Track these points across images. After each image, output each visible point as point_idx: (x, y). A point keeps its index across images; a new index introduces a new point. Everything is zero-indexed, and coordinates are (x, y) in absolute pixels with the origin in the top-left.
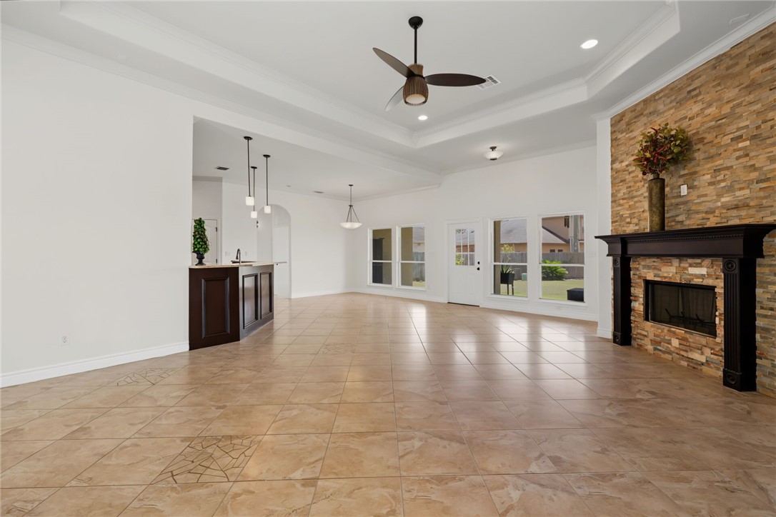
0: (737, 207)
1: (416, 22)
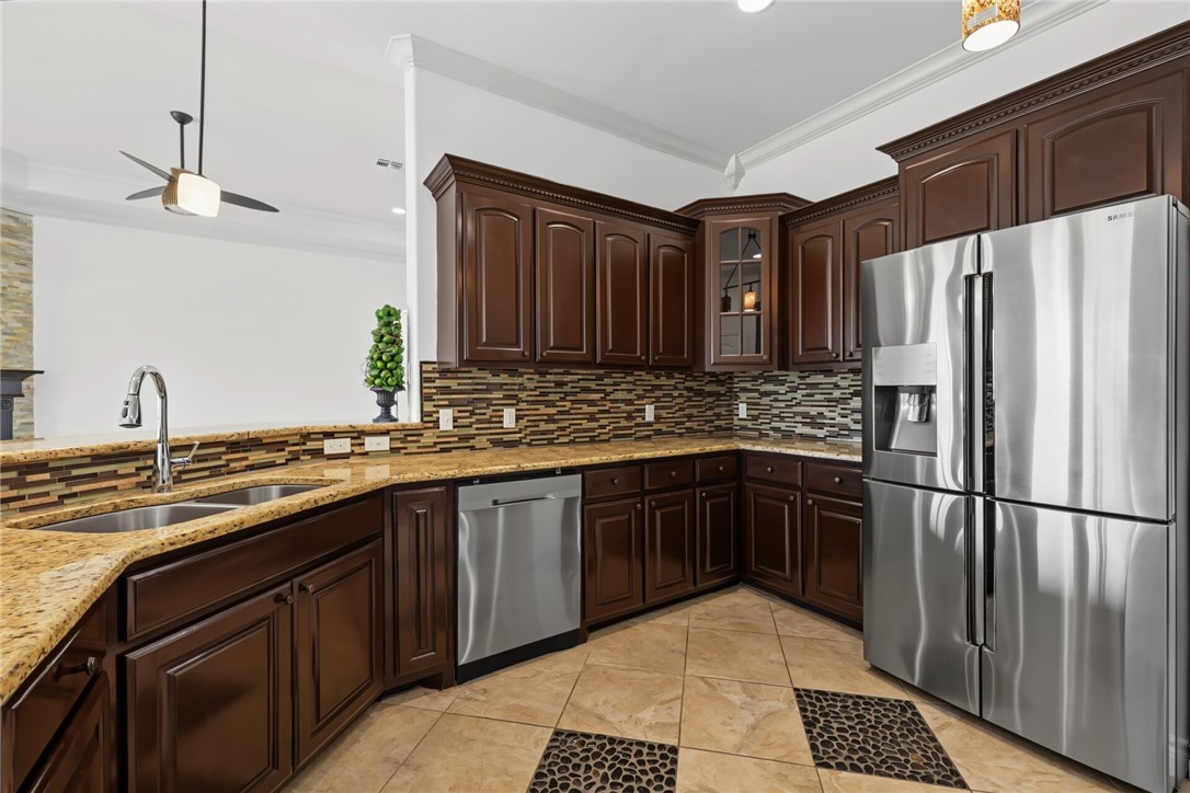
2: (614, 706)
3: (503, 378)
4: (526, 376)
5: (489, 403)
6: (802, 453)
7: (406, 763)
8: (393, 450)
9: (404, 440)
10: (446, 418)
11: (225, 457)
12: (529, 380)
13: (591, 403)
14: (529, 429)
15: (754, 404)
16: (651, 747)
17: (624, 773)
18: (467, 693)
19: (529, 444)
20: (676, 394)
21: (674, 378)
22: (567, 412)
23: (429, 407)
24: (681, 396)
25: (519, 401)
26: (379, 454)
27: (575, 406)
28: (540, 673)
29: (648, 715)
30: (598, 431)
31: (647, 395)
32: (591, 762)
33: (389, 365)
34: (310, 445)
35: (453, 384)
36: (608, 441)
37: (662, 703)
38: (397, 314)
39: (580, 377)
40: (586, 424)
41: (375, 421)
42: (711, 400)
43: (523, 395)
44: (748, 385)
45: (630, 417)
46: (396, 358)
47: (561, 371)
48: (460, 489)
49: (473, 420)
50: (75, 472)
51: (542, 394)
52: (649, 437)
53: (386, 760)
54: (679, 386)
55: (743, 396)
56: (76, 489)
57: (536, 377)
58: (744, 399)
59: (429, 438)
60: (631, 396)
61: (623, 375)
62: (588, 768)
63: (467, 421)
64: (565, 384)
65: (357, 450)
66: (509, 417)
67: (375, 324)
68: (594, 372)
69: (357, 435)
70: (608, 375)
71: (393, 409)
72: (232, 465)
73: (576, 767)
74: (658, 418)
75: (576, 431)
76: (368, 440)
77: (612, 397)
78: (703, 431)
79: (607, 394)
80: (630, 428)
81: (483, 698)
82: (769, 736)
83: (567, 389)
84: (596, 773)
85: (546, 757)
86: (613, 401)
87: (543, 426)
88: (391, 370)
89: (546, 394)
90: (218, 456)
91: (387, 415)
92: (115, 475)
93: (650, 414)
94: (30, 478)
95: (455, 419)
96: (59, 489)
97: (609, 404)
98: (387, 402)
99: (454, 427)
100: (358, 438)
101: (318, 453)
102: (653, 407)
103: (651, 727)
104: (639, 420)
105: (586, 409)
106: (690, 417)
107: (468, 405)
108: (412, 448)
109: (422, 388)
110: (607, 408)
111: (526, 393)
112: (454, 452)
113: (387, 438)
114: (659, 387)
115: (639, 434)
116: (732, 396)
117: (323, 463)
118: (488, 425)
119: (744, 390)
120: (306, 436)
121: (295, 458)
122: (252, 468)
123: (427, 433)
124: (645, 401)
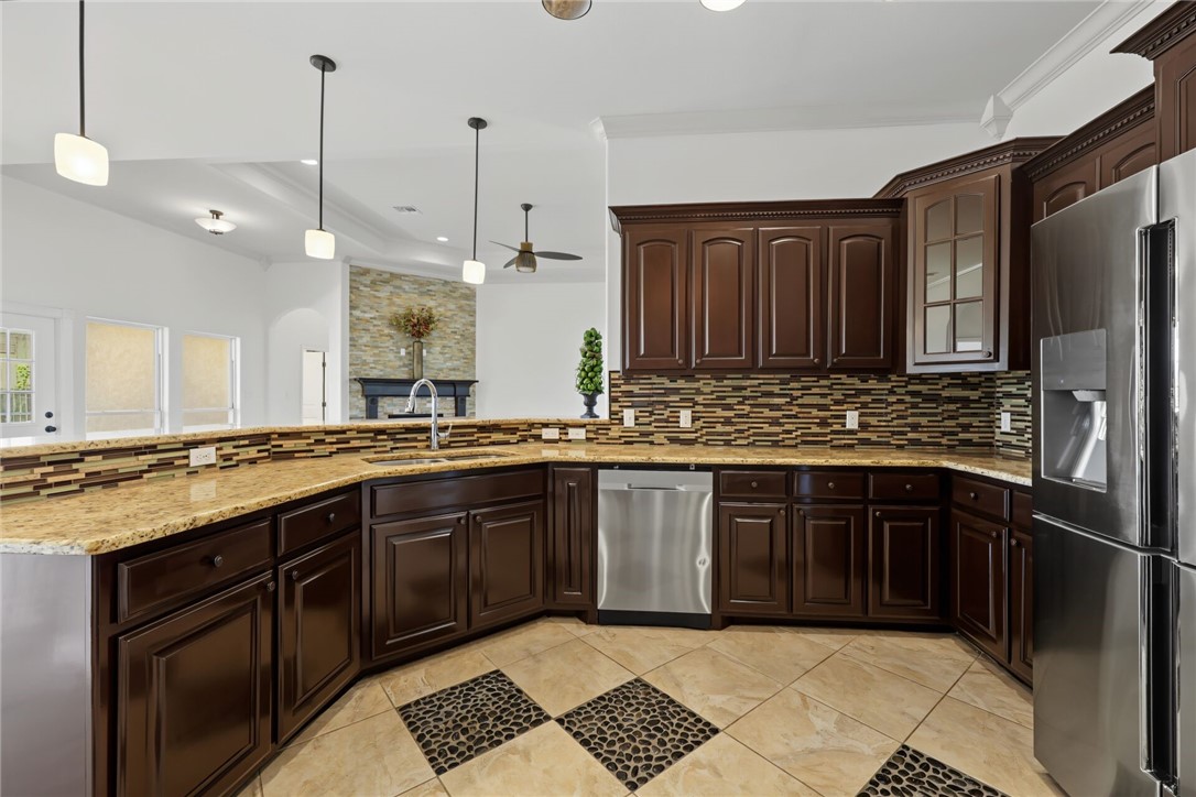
0: (454, 369)
1: (527, 207)
2: (697, 682)
3: (681, 383)
4: (702, 382)
5: (667, 405)
6: (1004, 476)
7: (534, 656)
8: (588, 439)
9: (597, 433)
10: (629, 416)
11: (476, 435)
12: (707, 385)
13: (773, 407)
14: (705, 430)
15: (1019, 414)
16: (699, 720)
17: (659, 725)
18: (602, 633)
19: (705, 444)
20: (893, 399)
21: (889, 380)
22: (747, 416)
23: (615, 407)
24: (900, 401)
25: (696, 404)
26: (578, 441)
27: (755, 410)
28: (664, 638)
29: (718, 700)
30: (781, 436)
31: (849, 400)
32: (642, 708)
33: (590, 374)
34: (534, 432)
35: (636, 389)
36: (795, 446)
37: (742, 697)
38: (598, 337)
39: (761, 381)
40: (767, 428)
41: (582, 417)
42: (952, 407)
43: (699, 399)
44: (1013, 389)
45: (823, 423)
46: (596, 369)
47: (740, 376)
48: (600, 471)
49: (652, 419)
50: (398, 436)
51: (719, 398)
52: (851, 446)
53: (527, 650)
54: (897, 390)
55: (1007, 403)
56: (398, 445)
57: (713, 382)
58: (1007, 407)
59: (615, 432)
60: (827, 401)
61: (815, 379)
62: (638, 709)
63: (647, 420)
64: (745, 388)
65: (564, 437)
66: (685, 418)
67: (581, 343)
68: (777, 376)
69: (564, 427)
70: (795, 378)
71: (595, 408)
72: (481, 441)
73: (630, 705)
74: (863, 426)
75: (755, 434)
76: (571, 431)
77: (800, 401)
78: (939, 444)
79: (796, 398)
80: (825, 435)
81: (609, 639)
82: (821, 765)
83: (747, 393)
84: (639, 715)
85: (615, 690)
86: (800, 406)
87: (720, 428)
88: (591, 379)
89: (724, 398)
90: (472, 434)
91: (591, 413)
92: (415, 440)
93: (852, 420)
94: (379, 437)
95: (636, 418)
96: (390, 444)
97: (796, 409)
98: (591, 403)
99: (636, 424)
100: (564, 428)
101: (538, 438)
102: (857, 413)
103: (712, 708)
104: (837, 427)
105: (767, 412)
106: (915, 427)
107: (646, 406)
108: (603, 439)
109: (610, 392)
110: (794, 413)
111: (702, 397)
112: (635, 445)
113: (583, 431)
114: (867, 392)
115: (835, 442)
116: (991, 403)
117: (540, 445)
118: (665, 424)
119: (1009, 395)
120: (531, 425)
121: (524, 440)
122: (493, 443)
123: (614, 428)
124: (845, 407)
